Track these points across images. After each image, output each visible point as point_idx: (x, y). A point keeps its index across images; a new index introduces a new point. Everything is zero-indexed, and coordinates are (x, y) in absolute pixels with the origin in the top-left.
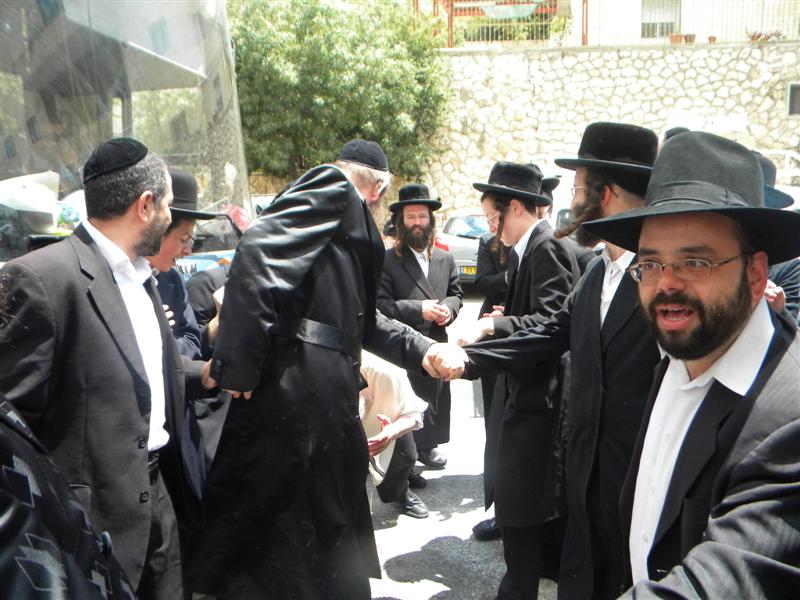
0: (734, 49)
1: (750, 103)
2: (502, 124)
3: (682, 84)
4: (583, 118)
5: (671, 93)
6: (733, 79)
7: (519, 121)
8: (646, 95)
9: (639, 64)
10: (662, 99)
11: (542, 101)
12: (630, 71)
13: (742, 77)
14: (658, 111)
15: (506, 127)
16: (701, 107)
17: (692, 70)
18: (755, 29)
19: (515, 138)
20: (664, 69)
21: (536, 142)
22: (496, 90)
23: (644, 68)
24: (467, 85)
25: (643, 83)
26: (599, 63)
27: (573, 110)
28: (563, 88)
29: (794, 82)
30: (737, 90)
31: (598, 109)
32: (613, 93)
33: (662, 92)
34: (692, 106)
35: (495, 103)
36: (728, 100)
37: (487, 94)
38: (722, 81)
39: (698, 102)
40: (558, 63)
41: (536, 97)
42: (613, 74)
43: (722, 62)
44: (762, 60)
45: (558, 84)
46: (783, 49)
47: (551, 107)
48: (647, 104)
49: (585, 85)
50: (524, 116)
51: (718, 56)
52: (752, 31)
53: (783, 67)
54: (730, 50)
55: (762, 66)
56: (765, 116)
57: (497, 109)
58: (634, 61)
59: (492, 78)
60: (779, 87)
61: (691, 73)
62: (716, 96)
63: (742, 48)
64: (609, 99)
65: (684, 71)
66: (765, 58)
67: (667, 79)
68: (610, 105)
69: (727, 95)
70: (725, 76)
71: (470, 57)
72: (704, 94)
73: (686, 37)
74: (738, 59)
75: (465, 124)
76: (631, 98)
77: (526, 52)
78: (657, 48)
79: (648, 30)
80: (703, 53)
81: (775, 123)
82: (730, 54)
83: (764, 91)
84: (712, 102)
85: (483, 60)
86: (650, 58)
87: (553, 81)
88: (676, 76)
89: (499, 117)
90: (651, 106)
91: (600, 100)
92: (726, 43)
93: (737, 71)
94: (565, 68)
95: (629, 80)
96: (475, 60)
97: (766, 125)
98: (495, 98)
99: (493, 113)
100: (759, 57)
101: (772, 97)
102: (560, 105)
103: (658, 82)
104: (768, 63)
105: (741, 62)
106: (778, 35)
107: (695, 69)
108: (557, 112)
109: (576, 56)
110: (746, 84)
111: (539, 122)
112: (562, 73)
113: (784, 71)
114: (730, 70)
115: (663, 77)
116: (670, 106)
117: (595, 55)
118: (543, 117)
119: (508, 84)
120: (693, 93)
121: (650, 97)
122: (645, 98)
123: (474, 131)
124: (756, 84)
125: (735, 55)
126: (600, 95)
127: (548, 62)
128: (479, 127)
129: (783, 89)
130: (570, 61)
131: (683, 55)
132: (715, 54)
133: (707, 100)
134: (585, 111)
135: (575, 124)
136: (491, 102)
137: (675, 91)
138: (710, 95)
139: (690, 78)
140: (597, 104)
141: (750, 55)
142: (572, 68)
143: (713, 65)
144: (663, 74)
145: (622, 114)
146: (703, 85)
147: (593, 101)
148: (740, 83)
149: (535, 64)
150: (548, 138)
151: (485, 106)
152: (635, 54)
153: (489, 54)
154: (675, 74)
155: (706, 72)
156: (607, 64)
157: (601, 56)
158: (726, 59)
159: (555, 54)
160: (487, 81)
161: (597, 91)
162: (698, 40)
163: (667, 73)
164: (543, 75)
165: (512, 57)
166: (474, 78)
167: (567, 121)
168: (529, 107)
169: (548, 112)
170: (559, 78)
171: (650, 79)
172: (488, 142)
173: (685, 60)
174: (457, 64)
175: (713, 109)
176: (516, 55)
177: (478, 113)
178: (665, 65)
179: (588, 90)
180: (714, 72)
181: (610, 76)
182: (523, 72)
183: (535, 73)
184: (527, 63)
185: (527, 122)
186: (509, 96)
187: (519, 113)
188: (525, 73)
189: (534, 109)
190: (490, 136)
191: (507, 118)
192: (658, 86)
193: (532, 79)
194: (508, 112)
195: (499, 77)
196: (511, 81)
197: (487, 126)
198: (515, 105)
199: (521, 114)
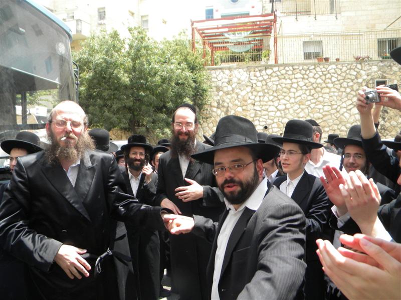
0: (348, 64)
2: (237, 102)
3: (324, 82)
4: (277, 99)
5: (319, 86)
6: (349, 79)
8: (307, 87)
9: (303, 72)
10: (315, 89)
11: (257, 91)
12: (299, 75)
13: (353, 77)
14: (313, 94)
15: (239, 104)
16: (334, 92)
17: (329, 75)
18: (357, 54)
19: (243, 110)
20: (315, 74)
21: (254, 111)
22: (234, 86)
23: (306, 74)
24: (220, 84)
25: (306, 81)
26: (283, 72)
27: (272, 95)
28: (266, 85)
29: (378, 80)
30: (351, 84)
31: (284, 94)
32: (291, 87)
33: (315, 85)
34: (330, 92)
35: (233, 92)
36: (347, 89)
37: (230, 88)
38: (343, 79)
39: (333, 90)
40: (264, 72)
41: (253, 89)
42: (291, 77)
43: (343, 70)
44: (362, 69)
45: (264, 83)
46: (371, 64)
47: (261, 94)
48: (308, 91)
49: (277, 83)
50: (248, 98)
51: (341, 68)
52: (356, 56)
53: (372, 72)
54: (346, 65)
55: (363, 72)
57: (234, 95)
58: (300, 70)
59: (231, 80)
60: (371, 82)
61: (328, 76)
62: (341, 87)
63: (352, 64)
64: (289, 89)
65: (325, 75)
67: (317, 79)
68: (290, 92)
69: (346, 86)
70: (345, 77)
71: (220, 71)
72: (335, 86)
73: (325, 59)
74: (350, 69)
75: (218, 103)
76: (300, 88)
77: (247, 67)
78: (312, 64)
79: (307, 56)
80: (334, 66)
82: (346, 66)
83: (364, 84)
84: (339, 89)
85: (227, 72)
86: (308, 69)
87: (261, 81)
88: (321, 77)
89: (235, 100)
90: (310, 92)
91: (285, 90)
92: (344, 62)
93: (351, 75)
94: (267, 75)
95: (298, 80)
96: (223, 72)
98: (233, 90)
99: (232, 98)
100: (360, 68)
102: (265, 93)
103: (313, 80)
104: (365, 71)
105: (352, 70)
106: (368, 57)
107: (330, 74)
108: (264, 96)
109: (272, 69)
110: (355, 81)
111: (255, 102)
112: (266, 77)
113: (373, 74)
114: (347, 74)
115: (315, 78)
116: (319, 92)
117: (281, 68)
118: (257, 99)
119: (239, 83)
120: (330, 85)
121: (309, 88)
122: (307, 88)
123: (223, 107)
124: (360, 80)
125: (349, 67)
126: (285, 87)
127: (258, 72)
128: (226, 104)
129: (373, 83)
130: (269, 71)
131: (324, 68)
132: (339, 66)
133: (337, 89)
135: (273, 102)
136: (231, 92)
137: (321, 85)
138: (338, 86)
139: (328, 78)
140: (283, 92)
141: (356, 67)
142: (271, 75)
143: (339, 72)
144: (315, 77)
145: (296, 97)
146: (334, 82)
147: (281, 90)
148: (352, 81)
149: (252, 73)
150: (260, 109)
151: (228, 94)
152: (301, 68)
153: (230, 69)
154: (321, 76)
155: (336, 75)
156: (288, 73)
157: (284, 69)
158: (344, 69)
159: (262, 68)
160: (229, 82)
161: (283, 85)
162: (331, 60)
163: (317, 76)
164: (256, 78)
165: (241, 70)
166: (222, 81)
167: (269, 100)
168: (250, 94)
169: (260, 96)
170: (264, 80)
171: (309, 79)
172: (230, 112)
173: (325, 70)
174: (214, 74)
175: (340, 93)
176: (243, 69)
177: (225, 98)
178: (315, 72)
179: (279, 85)
180: (340, 75)
181: (289, 78)
182: (246, 77)
183: (253, 78)
184: (248, 73)
185: (249, 101)
186: (240, 89)
187: (245, 97)
188: (247, 78)
189: (252, 95)
190: (231, 109)
191: (239, 100)
192: (312, 82)
193: (251, 81)
194: (239, 96)
195: (235, 80)
196: (241, 82)
197: (230, 104)
198: (243, 93)
199: (246, 98)
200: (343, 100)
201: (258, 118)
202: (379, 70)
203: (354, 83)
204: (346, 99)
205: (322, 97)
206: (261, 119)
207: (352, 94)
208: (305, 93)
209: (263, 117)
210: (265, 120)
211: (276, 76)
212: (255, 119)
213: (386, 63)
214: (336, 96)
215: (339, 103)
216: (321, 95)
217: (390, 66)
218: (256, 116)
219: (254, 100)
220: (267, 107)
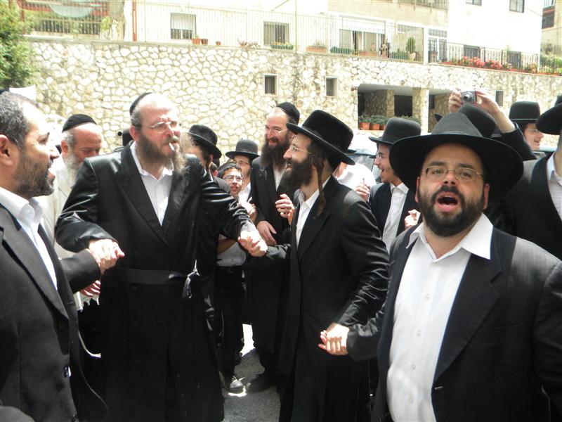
0: (232, 51)
1: (243, 85)
2: (75, 95)
3: (201, 72)
4: (135, 92)
5: (194, 77)
6: (232, 70)
7: (89, 94)
8: (178, 78)
9: (173, 56)
10: (189, 81)
11: (106, 80)
12: (166, 61)
13: (238, 69)
14: (186, 89)
15: (79, 98)
16: (214, 87)
18: (243, 39)
19: (86, 107)
20: (189, 61)
21: (102, 110)
22: (71, 70)
23: (176, 59)
24: (47, 65)
25: (176, 69)
26: (145, 54)
27: (129, 87)
28: (120, 71)
29: (266, 74)
31: (146, 86)
32: (156, 76)
33: (188, 76)
34: (208, 86)
35: (70, 80)
36: (230, 83)
37: (64, 73)
38: (226, 70)
39: (212, 83)
40: (116, 53)
41: (101, 77)
42: (156, 62)
43: (225, 58)
44: (248, 59)
45: (117, 68)
46: (259, 53)
47: (112, 84)
48: (179, 84)
49: (136, 69)
50: (92, 90)
51: (223, 55)
52: (241, 41)
53: (260, 64)
54: (230, 51)
55: (249, 63)
56: (252, 94)
57: (71, 85)
58: (169, 54)
59: (66, 61)
60: (259, 76)
61: (206, 64)
62: (222, 80)
63: (237, 51)
64: (153, 80)
65: (202, 63)
66: (250, 58)
67: (191, 67)
68: (154, 84)
69: (229, 80)
70: (227, 67)
71: (47, 44)
72: (215, 79)
73: (202, 41)
74: (234, 57)
75: (46, 96)
76: (168, 79)
77: (92, 43)
78: (184, 47)
79: (175, 34)
80: (213, 52)
81: (258, 98)
82: (229, 53)
83: (251, 78)
84: (220, 84)
85: (59, 47)
86: (180, 52)
87: (113, 65)
88: (197, 66)
89: (73, 91)
90: (182, 85)
91: (147, 80)
92: (227, 47)
93: (235, 65)
94: (122, 56)
95: (167, 67)
96: (52, 46)
97: (253, 100)
98: (69, 76)
99: (68, 88)
100: (246, 57)
101: (255, 83)
102: (119, 83)
103: (186, 69)
104: (252, 61)
105: (237, 59)
106: (256, 44)
107: (209, 62)
108: (117, 88)
109: (129, 49)
110: (240, 73)
111: (104, 95)
112: (120, 60)
113: (261, 66)
114: (230, 63)
115: (188, 66)
117: (142, 48)
118: (107, 91)
119: (79, 67)
120: (209, 77)
121: (181, 79)
122: (177, 80)
123: (54, 101)
124: (246, 73)
125: (232, 54)
126: (148, 77)
127: (108, 52)
128: (58, 98)
129: (261, 78)
130: (125, 52)
131: (201, 52)
132: (221, 52)
133: (217, 82)
134: (137, 88)
135: (130, 97)
136: (66, 80)
137: (197, 76)
138: (219, 79)
139: (206, 67)
140: (145, 83)
141: (241, 55)
142: (127, 57)
143: (220, 60)
144: (189, 64)
145: (163, 91)
146: (214, 73)
147: (142, 81)
148: (237, 72)
149: (99, 53)
150: (111, 107)
151: (62, 82)
152: (170, 50)
153: (63, 42)
154: (196, 64)
155: (216, 64)
156: (152, 55)
157: (147, 50)
158: (227, 56)
159: (114, 46)
161: (145, 74)
162: (210, 43)
163: (191, 63)
164: (105, 61)
165: (81, 46)
166: (52, 60)
167: (125, 94)
168: (96, 84)
169: (111, 88)
170: (117, 64)
171: (181, 67)
172: (66, 110)
173: (202, 55)
174: (37, 48)
175: (221, 89)
176: (85, 44)
177: (56, 88)
178: (190, 58)
179: (138, 73)
180: (221, 64)
181: (153, 64)
182: (90, 58)
183: (100, 59)
184: (93, 52)
185: (95, 95)
186: (81, 75)
187: (88, 88)
188: (92, 59)
189: (100, 85)
190: (67, 106)
191: (79, 91)
192: (185, 72)
193: (97, 64)
194: (80, 87)
195: (72, 61)
196: (81, 64)
197: (64, 98)
198: (85, 82)
199: (90, 89)
200: (225, 98)
201: (107, 120)
202: (269, 61)
203: (239, 77)
204: (228, 97)
205: (198, 92)
206: (113, 122)
207: (235, 91)
208: (175, 87)
209: (115, 118)
210: (118, 123)
211: (134, 60)
212: (103, 121)
213: (276, 54)
214: (216, 93)
215: (219, 101)
216: (196, 89)
217: (280, 57)
218: (105, 117)
219: (102, 92)
220: (121, 104)
